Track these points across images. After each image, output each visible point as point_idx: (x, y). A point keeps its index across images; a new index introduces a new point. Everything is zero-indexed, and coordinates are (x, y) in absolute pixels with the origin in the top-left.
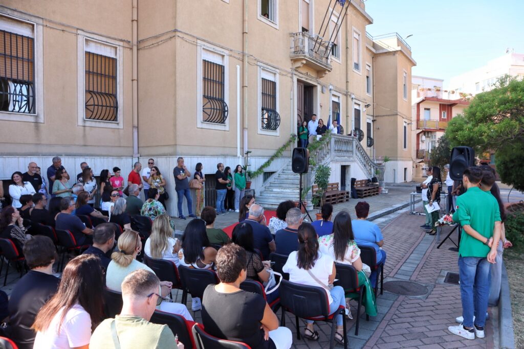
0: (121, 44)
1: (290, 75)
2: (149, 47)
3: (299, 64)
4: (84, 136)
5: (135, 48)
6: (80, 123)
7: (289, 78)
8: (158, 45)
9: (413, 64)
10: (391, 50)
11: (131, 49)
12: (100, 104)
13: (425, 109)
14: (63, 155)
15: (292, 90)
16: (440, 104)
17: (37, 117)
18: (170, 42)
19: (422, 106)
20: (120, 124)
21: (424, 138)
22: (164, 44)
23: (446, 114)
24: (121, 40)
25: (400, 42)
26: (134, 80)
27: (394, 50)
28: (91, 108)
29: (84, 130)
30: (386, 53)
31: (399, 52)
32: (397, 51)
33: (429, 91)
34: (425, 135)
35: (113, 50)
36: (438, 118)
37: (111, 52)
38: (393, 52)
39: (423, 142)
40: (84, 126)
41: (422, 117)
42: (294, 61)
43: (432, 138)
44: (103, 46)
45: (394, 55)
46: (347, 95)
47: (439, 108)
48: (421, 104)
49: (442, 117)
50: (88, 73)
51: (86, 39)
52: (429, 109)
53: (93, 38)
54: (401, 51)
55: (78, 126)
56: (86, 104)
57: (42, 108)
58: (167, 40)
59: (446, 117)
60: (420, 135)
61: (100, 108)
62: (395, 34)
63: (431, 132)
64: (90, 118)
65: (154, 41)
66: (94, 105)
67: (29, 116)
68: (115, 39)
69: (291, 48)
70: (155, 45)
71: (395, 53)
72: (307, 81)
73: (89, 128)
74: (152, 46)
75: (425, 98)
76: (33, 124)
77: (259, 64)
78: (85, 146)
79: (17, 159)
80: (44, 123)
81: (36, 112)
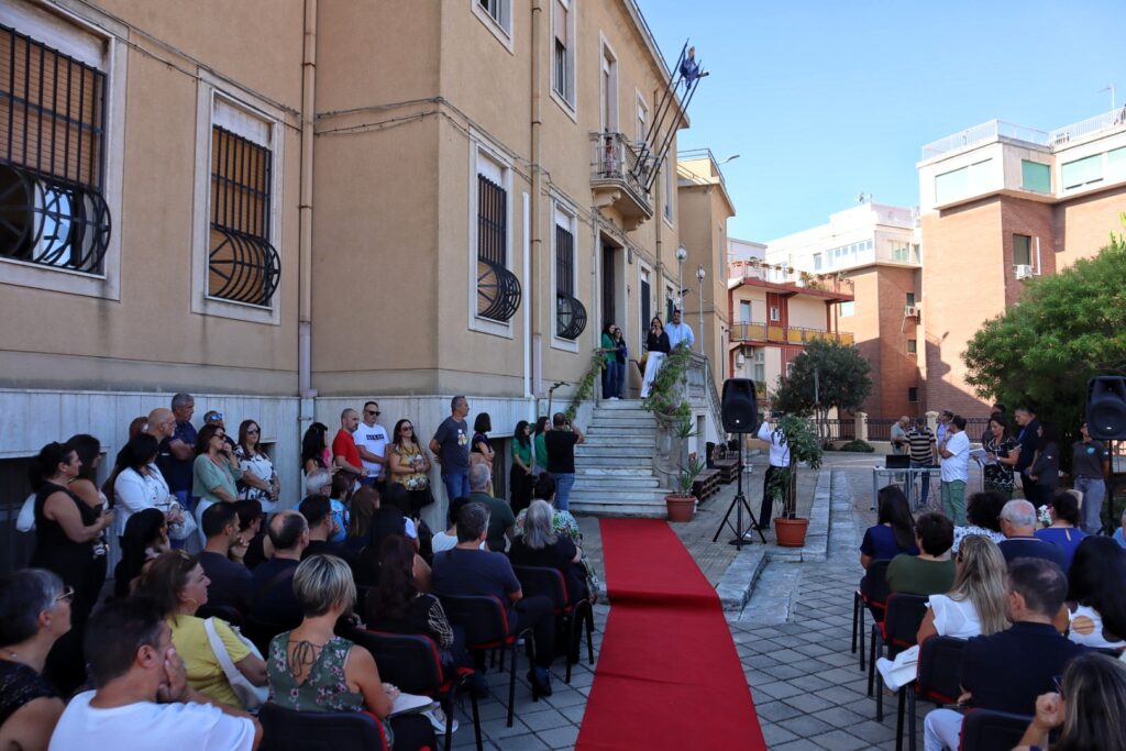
0: (282, 115)
1: (590, 222)
2: (352, 133)
3: (607, 200)
4: (204, 340)
5: (309, 131)
6: (197, 306)
7: (589, 228)
8: (382, 129)
9: (732, 214)
10: (700, 181)
11: (301, 131)
12: (247, 261)
13: (742, 302)
14: (159, 389)
15: (594, 254)
16: (768, 293)
17: (104, 283)
18: (418, 125)
19: (737, 297)
20: (274, 314)
21: (741, 358)
22: (401, 128)
23: (777, 311)
24: (282, 108)
25: (715, 170)
26: (306, 207)
27: (706, 183)
28: (227, 269)
29: (204, 324)
30: (689, 187)
31: (715, 188)
32: (712, 185)
33: (750, 268)
34: (743, 353)
35: (263, 129)
36: (763, 320)
37: (259, 134)
38: (703, 186)
39: (739, 367)
40: (204, 315)
41: (737, 318)
42: (598, 191)
43: (757, 359)
44: (244, 117)
45: (705, 192)
46: (657, 269)
47: (765, 299)
48: (734, 292)
49: (772, 319)
50: (217, 179)
51: (215, 94)
52: (748, 302)
53: (229, 94)
54: (718, 185)
55: (192, 313)
56: (211, 256)
57: (118, 261)
58: (409, 121)
59: (777, 319)
60: (735, 353)
61: (246, 269)
62: (707, 151)
63: (754, 347)
64: (216, 295)
65: (368, 119)
66: (235, 262)
67: (88, 281)
68: (270, 103)
69: (592, 165)
70: (371, 128)
71: (706, 188)
72: (611, 236)
73: (212, 319)
74: (362, 130)
75: (745, 279)
76: (94, 302)
77: (552, 192)
78: (204, 365)
79: (57, 397)
80: (119, 301)
81: (105, 271)
